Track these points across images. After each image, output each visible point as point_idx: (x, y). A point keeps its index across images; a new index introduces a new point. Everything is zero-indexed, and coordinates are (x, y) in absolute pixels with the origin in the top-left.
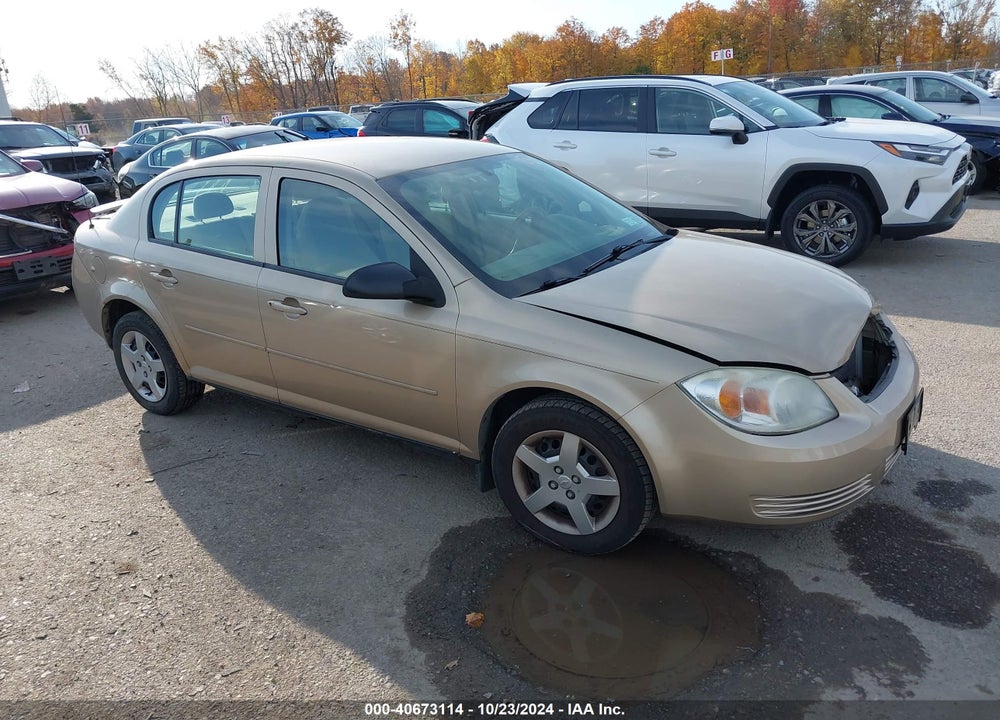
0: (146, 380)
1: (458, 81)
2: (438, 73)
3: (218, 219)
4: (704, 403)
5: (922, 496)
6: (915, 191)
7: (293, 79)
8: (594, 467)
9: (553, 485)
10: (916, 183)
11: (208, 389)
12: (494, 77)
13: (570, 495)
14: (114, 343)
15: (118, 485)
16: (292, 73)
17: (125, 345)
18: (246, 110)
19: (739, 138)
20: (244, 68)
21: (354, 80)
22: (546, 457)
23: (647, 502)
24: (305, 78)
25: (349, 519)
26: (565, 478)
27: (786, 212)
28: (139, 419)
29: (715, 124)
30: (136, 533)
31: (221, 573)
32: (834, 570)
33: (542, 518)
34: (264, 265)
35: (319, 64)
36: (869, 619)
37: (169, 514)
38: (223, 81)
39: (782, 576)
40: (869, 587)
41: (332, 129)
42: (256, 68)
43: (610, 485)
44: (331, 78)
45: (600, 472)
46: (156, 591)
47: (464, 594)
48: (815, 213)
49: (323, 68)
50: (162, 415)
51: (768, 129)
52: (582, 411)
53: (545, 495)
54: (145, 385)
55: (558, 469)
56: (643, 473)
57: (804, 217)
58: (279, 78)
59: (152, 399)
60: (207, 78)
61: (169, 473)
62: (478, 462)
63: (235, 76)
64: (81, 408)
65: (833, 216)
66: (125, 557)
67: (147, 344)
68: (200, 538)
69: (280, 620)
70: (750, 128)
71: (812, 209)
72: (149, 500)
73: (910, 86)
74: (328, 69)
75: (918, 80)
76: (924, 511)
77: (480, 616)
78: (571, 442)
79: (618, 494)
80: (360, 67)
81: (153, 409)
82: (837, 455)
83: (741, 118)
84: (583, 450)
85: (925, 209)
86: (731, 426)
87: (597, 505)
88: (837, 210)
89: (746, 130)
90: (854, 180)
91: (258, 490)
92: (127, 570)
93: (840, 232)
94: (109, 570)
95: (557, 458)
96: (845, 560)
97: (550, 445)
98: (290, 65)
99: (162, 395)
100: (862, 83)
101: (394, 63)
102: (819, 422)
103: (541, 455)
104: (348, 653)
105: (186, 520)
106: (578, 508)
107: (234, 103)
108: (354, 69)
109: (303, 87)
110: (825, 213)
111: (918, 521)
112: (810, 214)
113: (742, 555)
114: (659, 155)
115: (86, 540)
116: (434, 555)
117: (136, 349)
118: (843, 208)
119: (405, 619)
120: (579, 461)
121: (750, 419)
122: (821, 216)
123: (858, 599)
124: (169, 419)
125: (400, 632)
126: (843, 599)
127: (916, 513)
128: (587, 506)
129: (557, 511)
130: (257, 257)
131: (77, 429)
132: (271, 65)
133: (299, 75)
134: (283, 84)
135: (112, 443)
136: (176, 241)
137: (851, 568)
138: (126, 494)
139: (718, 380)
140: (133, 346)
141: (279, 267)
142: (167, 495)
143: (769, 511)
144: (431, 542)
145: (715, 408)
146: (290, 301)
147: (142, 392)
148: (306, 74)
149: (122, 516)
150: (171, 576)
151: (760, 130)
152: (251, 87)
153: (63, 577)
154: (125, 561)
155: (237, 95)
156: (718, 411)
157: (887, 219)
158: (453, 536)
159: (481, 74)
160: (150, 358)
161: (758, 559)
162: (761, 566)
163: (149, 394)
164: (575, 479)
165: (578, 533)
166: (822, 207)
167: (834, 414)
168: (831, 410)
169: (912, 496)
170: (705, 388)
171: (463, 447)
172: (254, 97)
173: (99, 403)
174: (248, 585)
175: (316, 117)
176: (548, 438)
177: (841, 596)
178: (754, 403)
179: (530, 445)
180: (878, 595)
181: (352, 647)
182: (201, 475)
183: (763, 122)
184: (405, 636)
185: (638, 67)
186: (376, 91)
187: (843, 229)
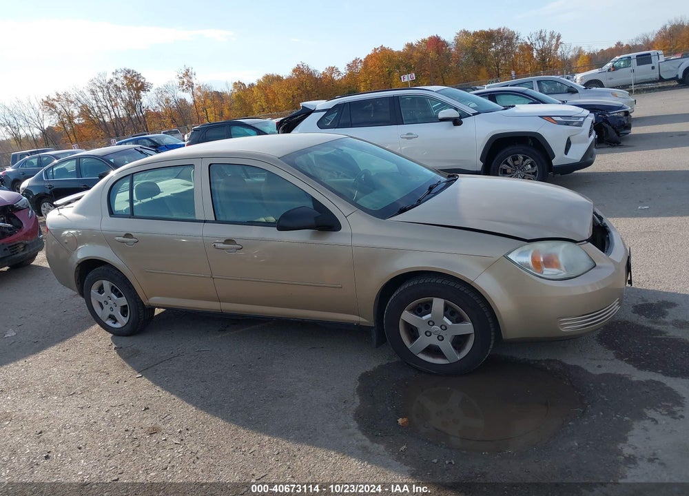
0: (112, 313)
1: (230, 109)
2: (215, 106)
3: (150, 199)
4: (522, 266)
5: (639, 313)
6: (569, 144)
7: (113, 117)
8: (454, 318)
9: (428, 334)
10: (569, 139)
11: (158, 311)
12: (254, 105)
13: (440, 338)
14: (84, 291)
15: (118, 382)
16: (113, 113)
17: (94, 291)
18: (81, 141)
19: (457, 122)
20: (76, 113)
21: (158, 115)
22: (421, 316)
23: (492, 334)
24: (121, 117)
25: (291, 378)
26: (436, 328)
27: (493, 164)
28: (110, 342)
29: (442, 114)
30: (148, 408)
31: (221, 422)
32: (608, 360)
33: (422, 357)
34: (205, 221)
35: (131, 106)
36: (640, 382)
37: (165, 395)
38: (62, 123)
39: (577, 368)
40: (631, 366)
41: (160, 146)
42: (86, 111)
43: (467, 328)
44: (141, 115)
45: (459, 320)
46: (182, 440)
47: (389, 409)
48: (511, 164)
49: (134, 108)
50: (127, 335)
51: (474, 114)
52: (444, 283)
53: (423, 341)
54: (112, 317)
55: (431, 322)
56: (488, 316)
57: (504, 166)
58: (103, 118)
59: (118, 325)
60: (50, 121)
61: (150, 370)
62: (372, 327)
63: (70, 118)
64: (62, 340)
65: (522, 164)
66: (148, 423)
67: (113, 287)
68: (195, 405)
69: (277, 443)
70: (464, 115)
71: (509, 161)
72: (145, 388)
73: (535, 85)
74: (138, 109)
75: (539, 82)
76: (643, 321)
77: (405, 420)
78: (438, 304)
79: (472, 331)
80: (161, 105)
81: (117, 333)
82: (598, 289)
83: (456, 109)
84: (446, 307)
85: (576, 154)
86: (541, 277)
87: (459, 342)
88: (524, 160)
89: (461, 117)
90: (530, 141)
91: (219, 371)
92: (154, 431)
93: (528, 173)
94: (140, 433)
95: (429, 316)
96: (611, 354)
97: (423, 308)
98: (110, 108)
99: (126, 322)
100: (507, 86)
101: (184, 101)
102: (587, 270)
103: (419, 316)
104: (333, 453)
105: (179, 396)
106: (446, 346)
107: (72, 137)
108: (156, 107)
109: (121, 122)
110: (517, 163)
111: (643, 327)
112: (508, 164)
113: (549, 361)
114: (408, 138)
115: (115, 418)
116: (358, 390)
117: (104, 292)
118: (528, 158)
119: (359, 428)
120: (445, 315)
121: (548, 272)
122: (515, 165)
123: (629, 373)
124: (131, 338)
125: (360, 435)
126: (620, 375)
127: (639, 323)
128: (452, 344)
129: (433, 351)
130: (199, 216)
131: (67, 353)
132: (96, 109)
133: (117, 114)
134: (107, 121)
135: (99, 359)
136: (131, 214)
137: (617, 358)
138: (127, 387)
139: (529, 250)
140: (101, 290)
141: (216, 221)
142: (156, 383)
143: (569, 326)
144: (352, 384)
145: (529, 268)
146: (228, 241)
147: (110, 323)
148: (122, 113)
149: (131, 400)
150: (187, 429)
151: (469, 116)
152: (83, 125)
153: (110, 442)
154: (150, 426)
155: (73, 131)
156: (532, 269)
157: (555, 162)
158: (364, 378)
159: (245, 104)
160: (115, 297)
161: (560, 362)
162: (564, 365)
163: (115, 323)
164: (443, 327)
165: (448, 362)
166: (515, 159)
167: (593, 265)
168: (591, 262)
169: (632, 314)
170: (522, 256)
171: (362, 319)
172: (86, 132)
173: (74, 335)
174: (244, 426)
175: (148, 139)
176: (421, 304)
177: (618, 373)
178: (549, 262)
179: (410, 310)
180: (639, 369)
181: (334, 450)
182: (174, 368)
183: (470, 111)
184: (364, 437)
185: (349, 91)
186: (173, 121)
187: (530, 171)
